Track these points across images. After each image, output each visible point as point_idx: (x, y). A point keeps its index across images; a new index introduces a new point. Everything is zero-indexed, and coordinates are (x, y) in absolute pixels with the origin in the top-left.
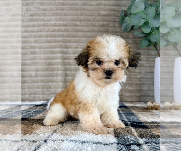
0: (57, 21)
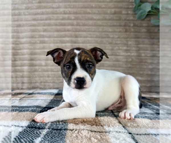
0: (67, 8)
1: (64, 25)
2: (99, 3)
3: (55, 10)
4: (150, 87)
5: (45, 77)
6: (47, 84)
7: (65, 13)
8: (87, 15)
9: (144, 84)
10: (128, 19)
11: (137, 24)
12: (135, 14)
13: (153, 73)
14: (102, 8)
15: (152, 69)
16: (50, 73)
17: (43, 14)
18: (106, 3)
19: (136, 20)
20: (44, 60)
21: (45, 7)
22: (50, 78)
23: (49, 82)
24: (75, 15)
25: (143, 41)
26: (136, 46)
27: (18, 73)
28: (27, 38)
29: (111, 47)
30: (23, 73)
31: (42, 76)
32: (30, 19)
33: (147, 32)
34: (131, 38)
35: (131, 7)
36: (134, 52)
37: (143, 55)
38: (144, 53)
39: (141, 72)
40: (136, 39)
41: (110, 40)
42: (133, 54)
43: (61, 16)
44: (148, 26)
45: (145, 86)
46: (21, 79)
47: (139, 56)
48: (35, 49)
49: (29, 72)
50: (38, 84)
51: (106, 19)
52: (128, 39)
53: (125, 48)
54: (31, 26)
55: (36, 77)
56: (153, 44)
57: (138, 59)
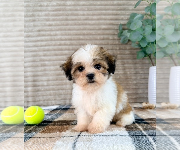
1: (62, 50)
3: (53, 37)
4: (135, 98)
5: (48, 95)
7: (61, 40)
9: (131, 97)
10: (114, 43)
11: (122, 47)
12: (120, 39)
13: (137, 87)
14: (93, 35)
15: (137, 83)
17: (42, 41)
18: (95, 31)
20: (45, 81)
21: (43, 35)
22: (52, 96)
23: (51, 99)
24: (70, 41)
25: (127, 62)
26: (122, 65)
28: (29, 62)
32: (31, 45)
33: (130, 54)
35: (116, 33)
36: (121, 70)
37: (128, 73)
38: (129, 71)
39: (128, 87)
40: (122, 60)
42: (120, 73)
43: (58, 42)
44: (131, 49)
45: (132, 98)
46: (27, 98)
47: (125, 74)
48: (37, 71)
49: (33, 92)
50: (41, 102)
54: (32, 51)
55: (39, 96)
56: (135, 64)
57: (125, 76)
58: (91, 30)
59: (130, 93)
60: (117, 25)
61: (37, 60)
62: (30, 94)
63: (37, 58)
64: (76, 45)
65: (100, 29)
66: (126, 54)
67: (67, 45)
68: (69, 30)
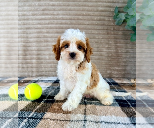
0: (64, 15)
1: (63, 28)
2: (88, 12)
3: (55, 16)
4: (124, 74)
5: (49, 67)
6: (51, 73)
7: (63, 19)
8: (79, 21)
9: (120, 72)
10: (109, 24)
11: (116, 28)
12: (115, 21)
13: (126, 64)
14: (91, 16)
15: (126, 61)
16: (52, 64)
17: (46, 19)
18: (93, 12)
19: (115, 26)
20: (47, 55)
21: (47, 14)
22: (53, 68)
23: (52, 71)
24: (70, 21)
25: (120, 42)
26: (115, 44)
27: (29, 65)
28: (34, 38)
29: (97, 46)
30: (32, 64)
31: (46, 67)
32: (36, 23)
33: (123, 35)
34: (112, 39)
35: (112, 15)
36: (113, 49)
37: (120, 51)
38: (121, 50)
39: (118, 64)
40: (115, 40)
41: (96, 40)
42: (112, 51)
43: (60, 21)
44: (124, 30)
45: (121, 74)
46: (31, 69)
47: (117, 52)
48: (40, 46)
49: (37, 64)
50: (44, 73)
51: (93, 25)
52: (110, 40)
53: (107, 46)
54: (37, 28)
55: (42, 68)
56: (127, 44)
57: (116, 54)
58: (89, 11)
59: (119, 70)
60: (113, 7)
61: (41, 37)
62: (34, 65)
63: (41, 35)
64: (75, 24)
65: (97, 11)
66: (119, 35)
67: (67, 24)
68: (70, 10)
